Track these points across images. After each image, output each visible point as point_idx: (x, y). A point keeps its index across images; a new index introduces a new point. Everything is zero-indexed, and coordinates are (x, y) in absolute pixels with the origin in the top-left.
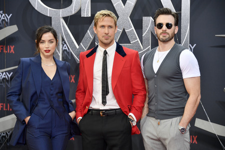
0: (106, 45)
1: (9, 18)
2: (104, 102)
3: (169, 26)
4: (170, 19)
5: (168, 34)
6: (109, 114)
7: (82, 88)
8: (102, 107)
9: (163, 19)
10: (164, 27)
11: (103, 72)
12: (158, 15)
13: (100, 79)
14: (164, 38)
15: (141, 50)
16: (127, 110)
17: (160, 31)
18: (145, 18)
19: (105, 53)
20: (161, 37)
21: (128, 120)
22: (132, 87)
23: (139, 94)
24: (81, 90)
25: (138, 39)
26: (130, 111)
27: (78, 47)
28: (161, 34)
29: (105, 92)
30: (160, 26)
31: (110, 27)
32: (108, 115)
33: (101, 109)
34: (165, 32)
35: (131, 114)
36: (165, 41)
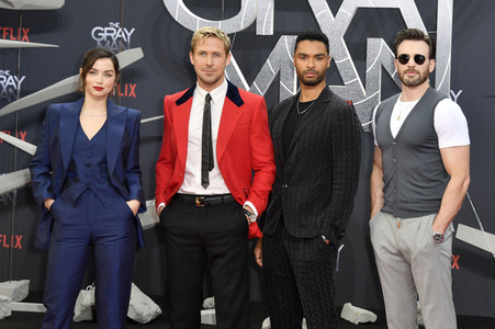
0: (210, 85)
1: (129, 35)
2: (205, 183)
3: (419, 59)
4: (420, 48)
5: (418, 73)
6: (211, 203)
7: (168, 158)
8: (200, 191)
9: (410, 48)
10: (412, 62)
11: (204, 130)
12: (402, 40)
13: (199, 142)
14: (411, 80)
15: (363, 97)
16: (242, 196)
17: (404, 68)
18: (371, 41)
19: (209, 98)
20: (406, 77)
21: (243, 212)
22: (252, 157)
23: (264, 170)
24: (165, 159)
25: (358, 78)
26: (247, 198)
27: (248, 88)
28: (405, 72)
29: (207, 166)
30: (404, 59)
31: (216, 54)
32: (209, 205)
33: (197, 193)
34: (412, 70)
35: (248, 203)
36: (412, 85)
